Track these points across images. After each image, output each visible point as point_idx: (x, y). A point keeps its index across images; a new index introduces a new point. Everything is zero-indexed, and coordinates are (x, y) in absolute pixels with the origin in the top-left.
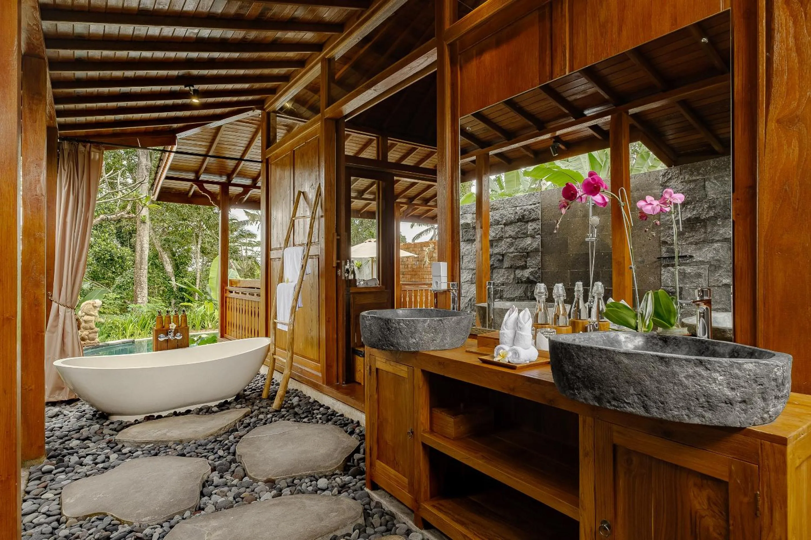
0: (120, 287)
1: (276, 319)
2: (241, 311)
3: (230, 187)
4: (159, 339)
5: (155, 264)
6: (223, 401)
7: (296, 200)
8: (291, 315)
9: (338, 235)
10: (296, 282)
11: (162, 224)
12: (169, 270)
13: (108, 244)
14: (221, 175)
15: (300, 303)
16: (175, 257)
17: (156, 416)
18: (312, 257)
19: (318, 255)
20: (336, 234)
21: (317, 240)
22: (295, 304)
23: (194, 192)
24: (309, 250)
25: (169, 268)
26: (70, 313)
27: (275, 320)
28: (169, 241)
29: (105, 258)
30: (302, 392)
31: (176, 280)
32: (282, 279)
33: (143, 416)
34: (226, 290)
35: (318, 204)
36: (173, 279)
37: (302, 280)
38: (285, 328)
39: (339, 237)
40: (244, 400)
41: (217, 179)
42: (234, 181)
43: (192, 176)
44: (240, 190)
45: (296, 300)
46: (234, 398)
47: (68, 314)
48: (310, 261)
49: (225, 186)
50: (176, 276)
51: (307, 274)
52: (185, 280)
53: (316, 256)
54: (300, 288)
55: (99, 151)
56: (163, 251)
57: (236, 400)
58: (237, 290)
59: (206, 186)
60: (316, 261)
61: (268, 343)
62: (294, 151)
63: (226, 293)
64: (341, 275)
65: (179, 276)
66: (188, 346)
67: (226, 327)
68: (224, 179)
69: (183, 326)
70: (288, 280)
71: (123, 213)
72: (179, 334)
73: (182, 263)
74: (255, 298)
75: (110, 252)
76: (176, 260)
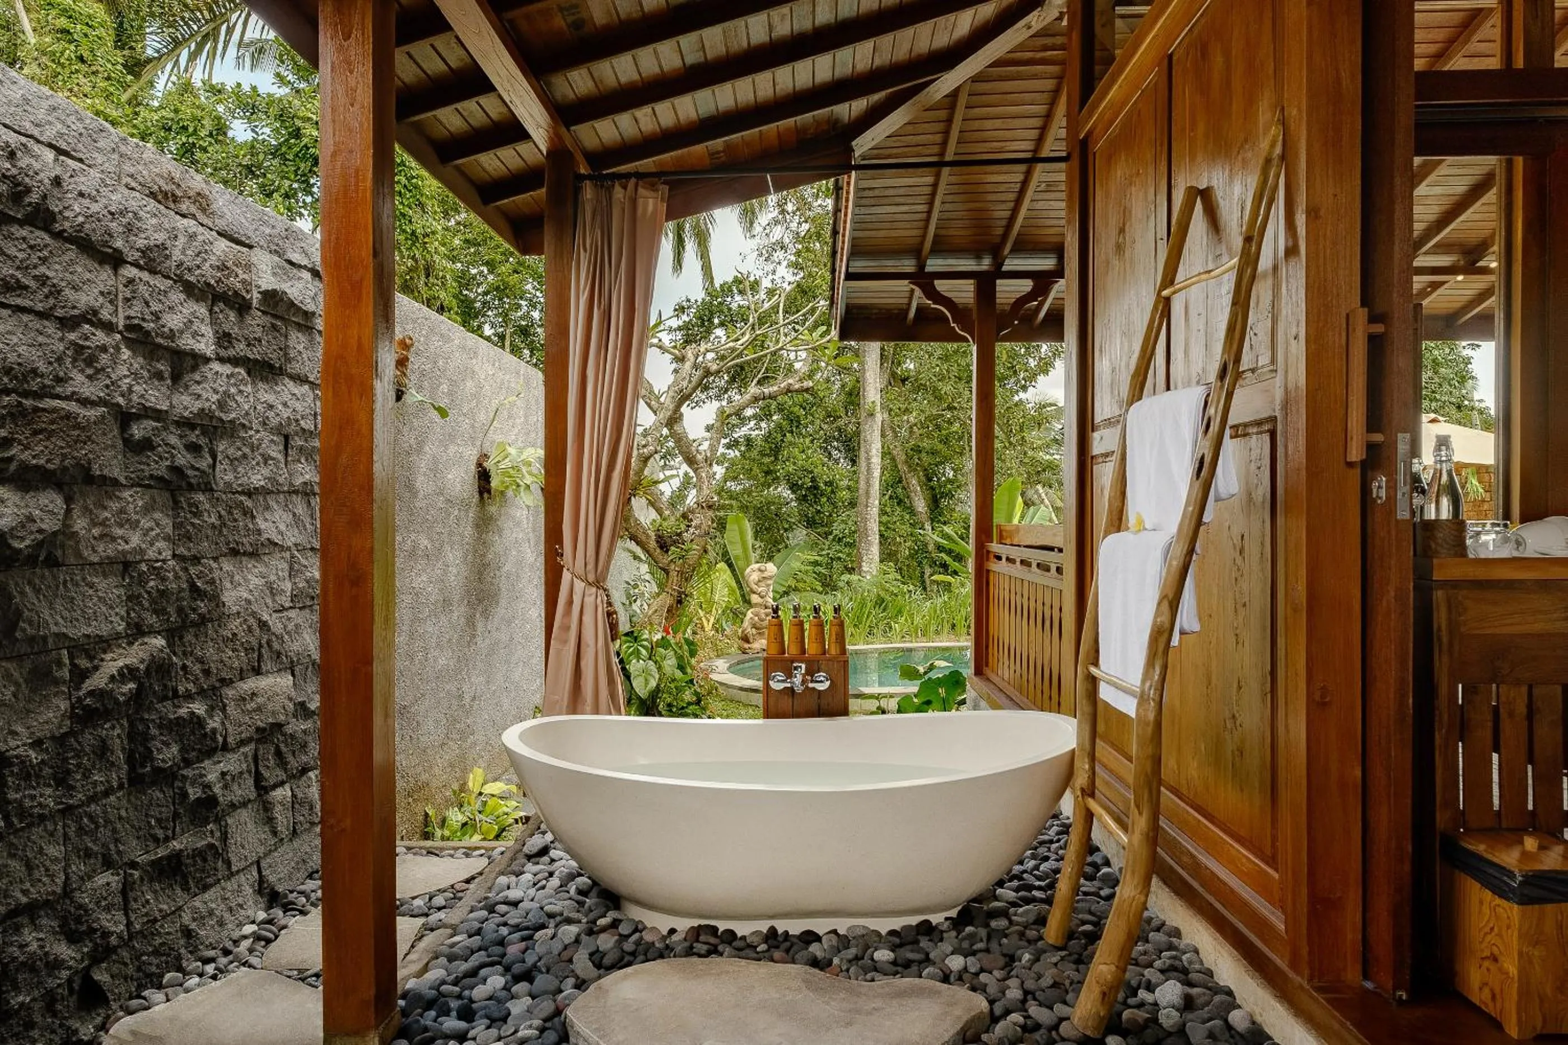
0: (840, 540)
1: (1096, 663)
2: (1018, 611)
3: (998, 282)
4: (771, 683)
5: (897, 497)
6: (914, 920)
7: (1179, 222)
8: (1150, 664)
9: (1373, 319)
10: (1174, 529)
11: (906, 418)
12: (920, 509)
13: (809, 458)
14: (978, 257)
15: (1188, 617)
16: (932, 484)
17: (721, 929)
18: (1240, 431)
19: (1273, 419)
20: (1362, 314)
21: (1264, 360)
22: (1165, 618)
23: (919, 309)
24: (1230, 395)
25: (921, 505)
26: (594, 597)
27: (1093, 670)
28: (920, 452)
29: (802, 485)
30: (1196, 951)
31: (933, 529)
32: (1120, 519)
33: (684, 925)
34: (988, 552)
35: (1271, 201)
36: (928, 526)
37: (1199, 522)
38: (1128, 706)
39: (1379, 328)
40: (983, 932)
41: (967, 264)
42: (1011, 264)
43: (908, 265)
44: (1026, 285)
45: (1172, 601)
46: (953, 913)
47: (589, 600)
48: (1230, 446)
49: (985, 283)
50: (932, 520)
51: (1218, 500)
52: (948, 529)
53: (1259, 423)
54: (1191, 551)
55: (653, 194)
56: (910, 472)
57: (959, 923)
58: (1016, 553)
59: (941, 285)
60: (1259, 444)
61: (1072, 747)
62: (1170, 56)
63: (988, 560)
64: (1392, 498)
65: (939, 522)
66: (844, 712)
67: (987, 647)
68: (985, 264)
69: (833, 652)
70: (1141, 522)
71: (791, 381)
72: (821, 675)
73: (944, 495)
74: (1049, 579)
75: (812, 472)
76: (932, 488)
